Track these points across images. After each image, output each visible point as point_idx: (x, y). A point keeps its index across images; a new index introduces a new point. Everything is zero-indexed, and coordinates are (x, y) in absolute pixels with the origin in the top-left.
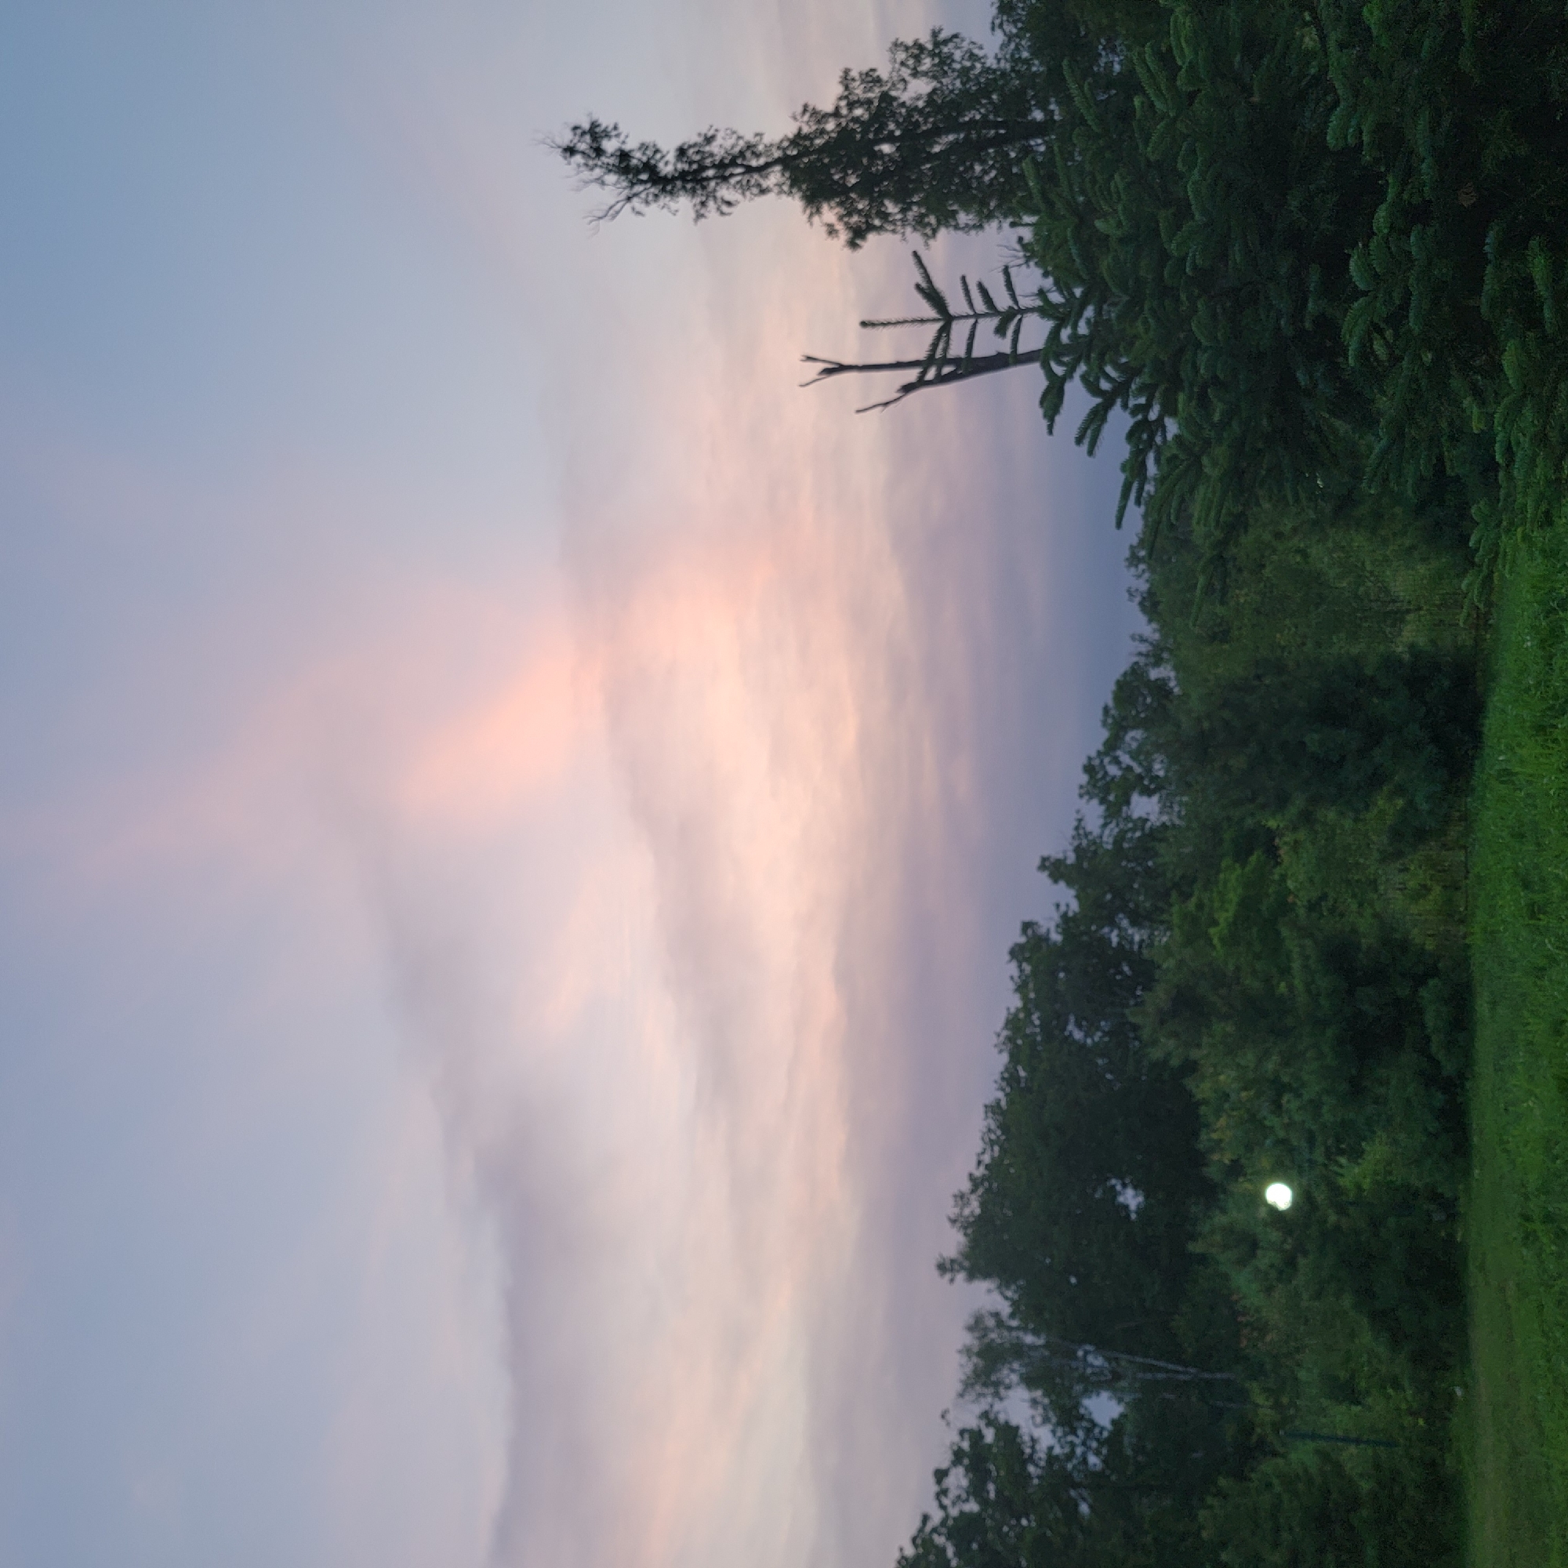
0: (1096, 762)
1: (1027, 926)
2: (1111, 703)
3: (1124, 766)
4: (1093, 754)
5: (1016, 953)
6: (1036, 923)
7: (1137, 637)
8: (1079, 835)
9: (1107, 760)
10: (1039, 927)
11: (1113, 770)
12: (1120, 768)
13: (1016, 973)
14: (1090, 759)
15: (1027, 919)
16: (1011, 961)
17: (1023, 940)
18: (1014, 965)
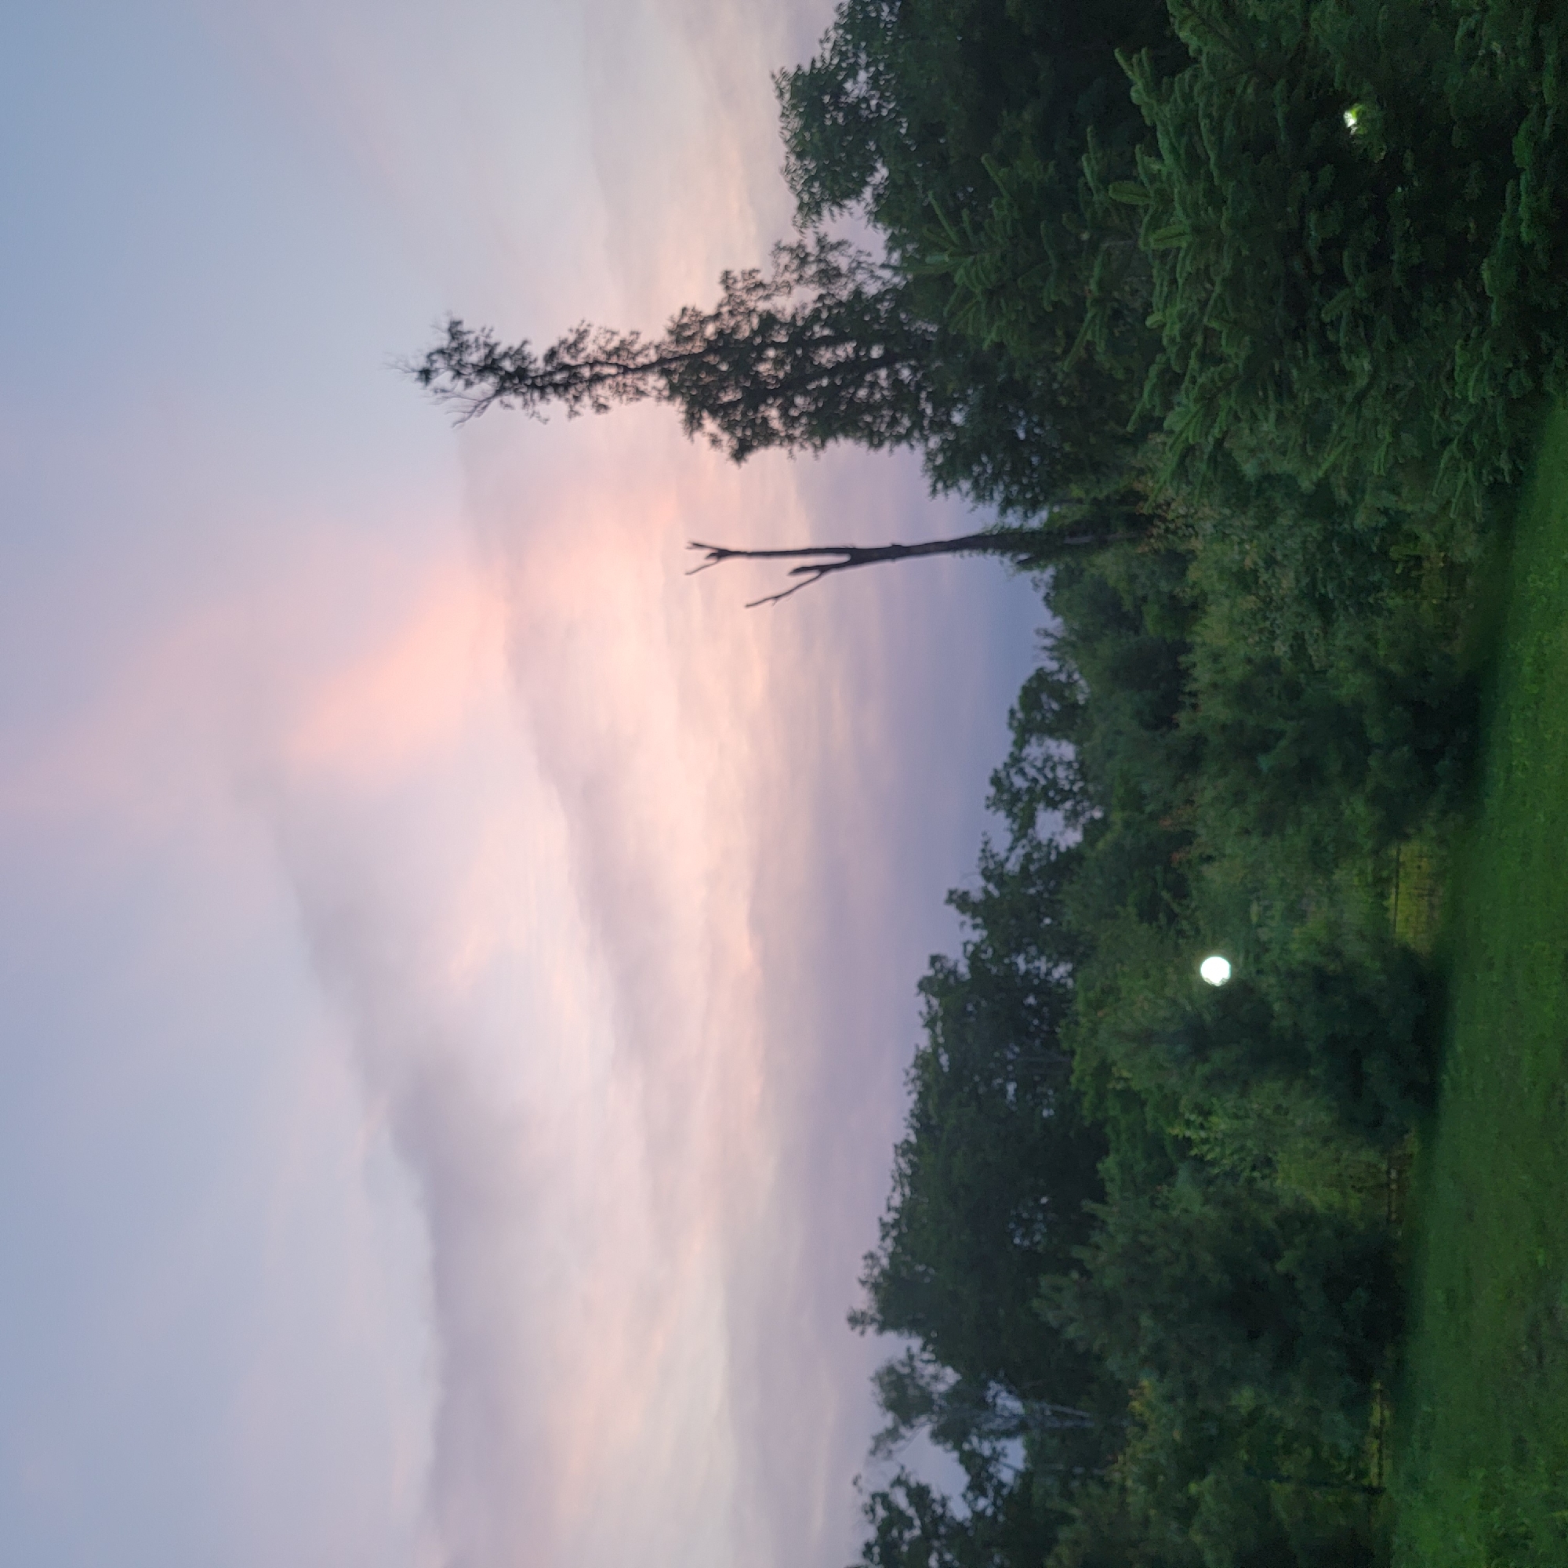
0: (1003, 774)
1: (934, 960)
2: (1017, 707)
3: (1030, 777)
4: (1000, 766)
5: (925, 985)
6: (944, 957)
7: (1042, 632)
8: (986, 857)
9: (1013, 771)
10: (947, 961)
11: (1019, 782)
12: (1027, 780)
13: (925, 1009)
14: (996, 771)
15: (935, 951)
16: (918, 994)
17: (930, 973)
18: (922, 998)
